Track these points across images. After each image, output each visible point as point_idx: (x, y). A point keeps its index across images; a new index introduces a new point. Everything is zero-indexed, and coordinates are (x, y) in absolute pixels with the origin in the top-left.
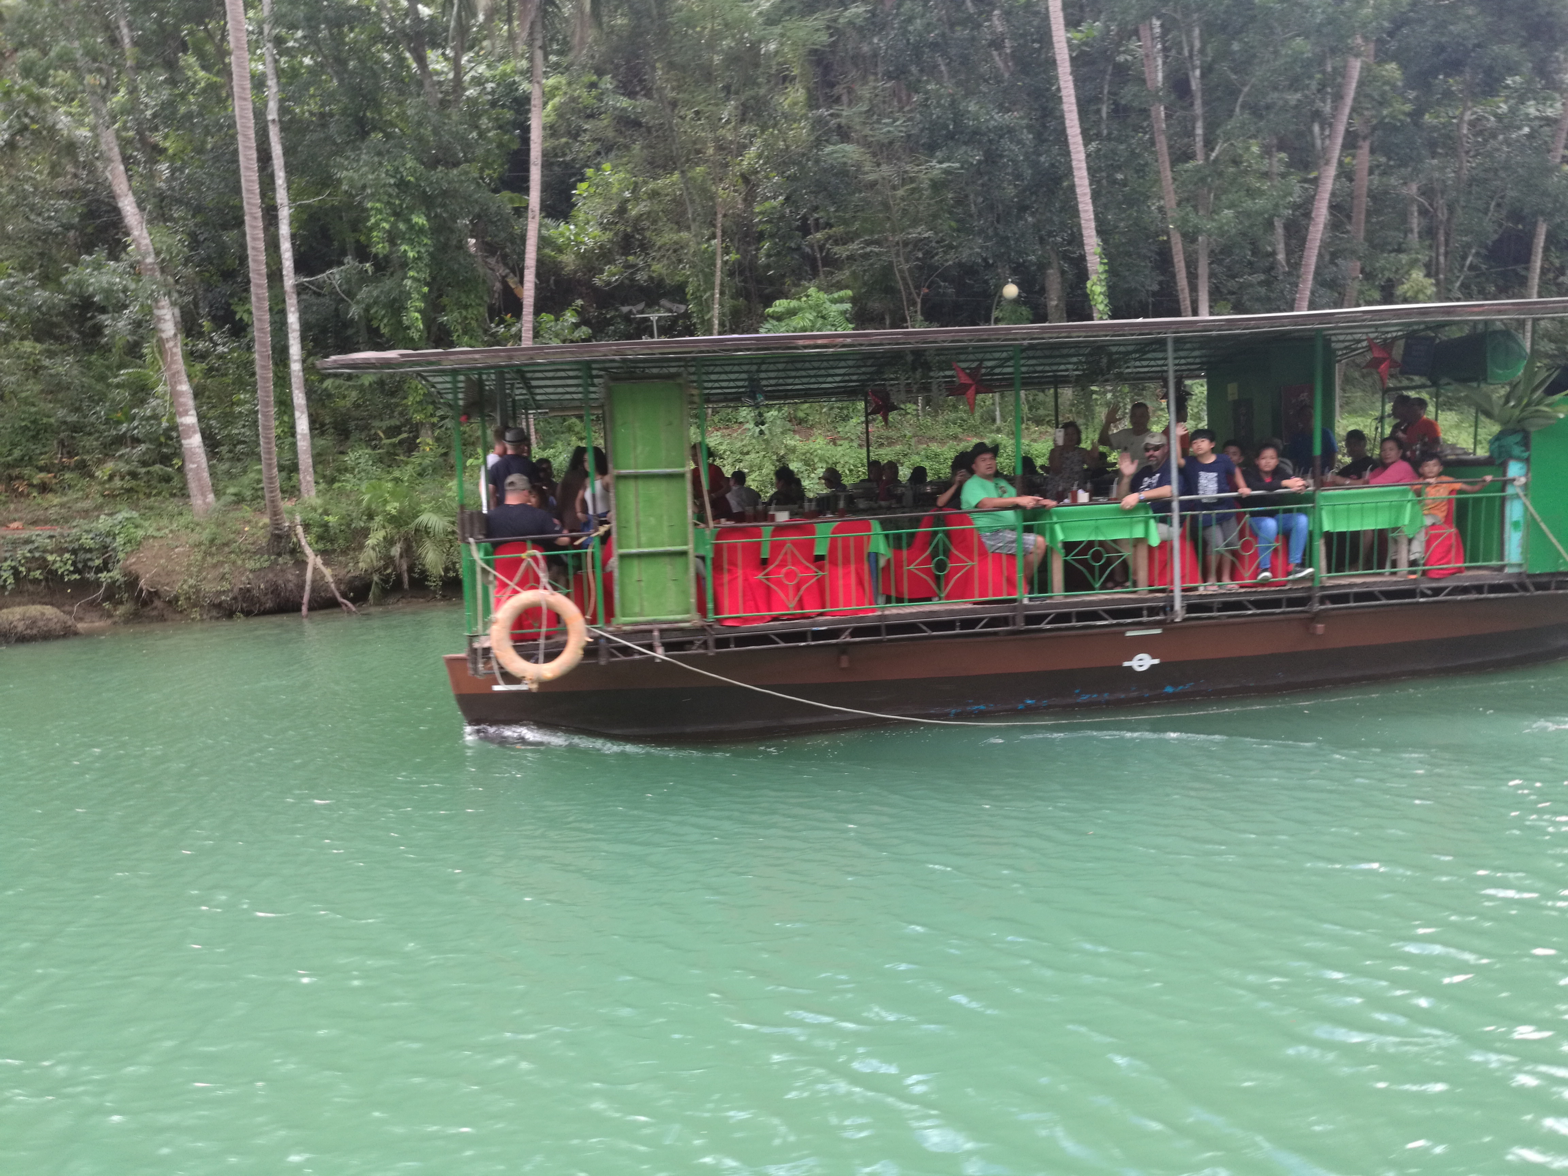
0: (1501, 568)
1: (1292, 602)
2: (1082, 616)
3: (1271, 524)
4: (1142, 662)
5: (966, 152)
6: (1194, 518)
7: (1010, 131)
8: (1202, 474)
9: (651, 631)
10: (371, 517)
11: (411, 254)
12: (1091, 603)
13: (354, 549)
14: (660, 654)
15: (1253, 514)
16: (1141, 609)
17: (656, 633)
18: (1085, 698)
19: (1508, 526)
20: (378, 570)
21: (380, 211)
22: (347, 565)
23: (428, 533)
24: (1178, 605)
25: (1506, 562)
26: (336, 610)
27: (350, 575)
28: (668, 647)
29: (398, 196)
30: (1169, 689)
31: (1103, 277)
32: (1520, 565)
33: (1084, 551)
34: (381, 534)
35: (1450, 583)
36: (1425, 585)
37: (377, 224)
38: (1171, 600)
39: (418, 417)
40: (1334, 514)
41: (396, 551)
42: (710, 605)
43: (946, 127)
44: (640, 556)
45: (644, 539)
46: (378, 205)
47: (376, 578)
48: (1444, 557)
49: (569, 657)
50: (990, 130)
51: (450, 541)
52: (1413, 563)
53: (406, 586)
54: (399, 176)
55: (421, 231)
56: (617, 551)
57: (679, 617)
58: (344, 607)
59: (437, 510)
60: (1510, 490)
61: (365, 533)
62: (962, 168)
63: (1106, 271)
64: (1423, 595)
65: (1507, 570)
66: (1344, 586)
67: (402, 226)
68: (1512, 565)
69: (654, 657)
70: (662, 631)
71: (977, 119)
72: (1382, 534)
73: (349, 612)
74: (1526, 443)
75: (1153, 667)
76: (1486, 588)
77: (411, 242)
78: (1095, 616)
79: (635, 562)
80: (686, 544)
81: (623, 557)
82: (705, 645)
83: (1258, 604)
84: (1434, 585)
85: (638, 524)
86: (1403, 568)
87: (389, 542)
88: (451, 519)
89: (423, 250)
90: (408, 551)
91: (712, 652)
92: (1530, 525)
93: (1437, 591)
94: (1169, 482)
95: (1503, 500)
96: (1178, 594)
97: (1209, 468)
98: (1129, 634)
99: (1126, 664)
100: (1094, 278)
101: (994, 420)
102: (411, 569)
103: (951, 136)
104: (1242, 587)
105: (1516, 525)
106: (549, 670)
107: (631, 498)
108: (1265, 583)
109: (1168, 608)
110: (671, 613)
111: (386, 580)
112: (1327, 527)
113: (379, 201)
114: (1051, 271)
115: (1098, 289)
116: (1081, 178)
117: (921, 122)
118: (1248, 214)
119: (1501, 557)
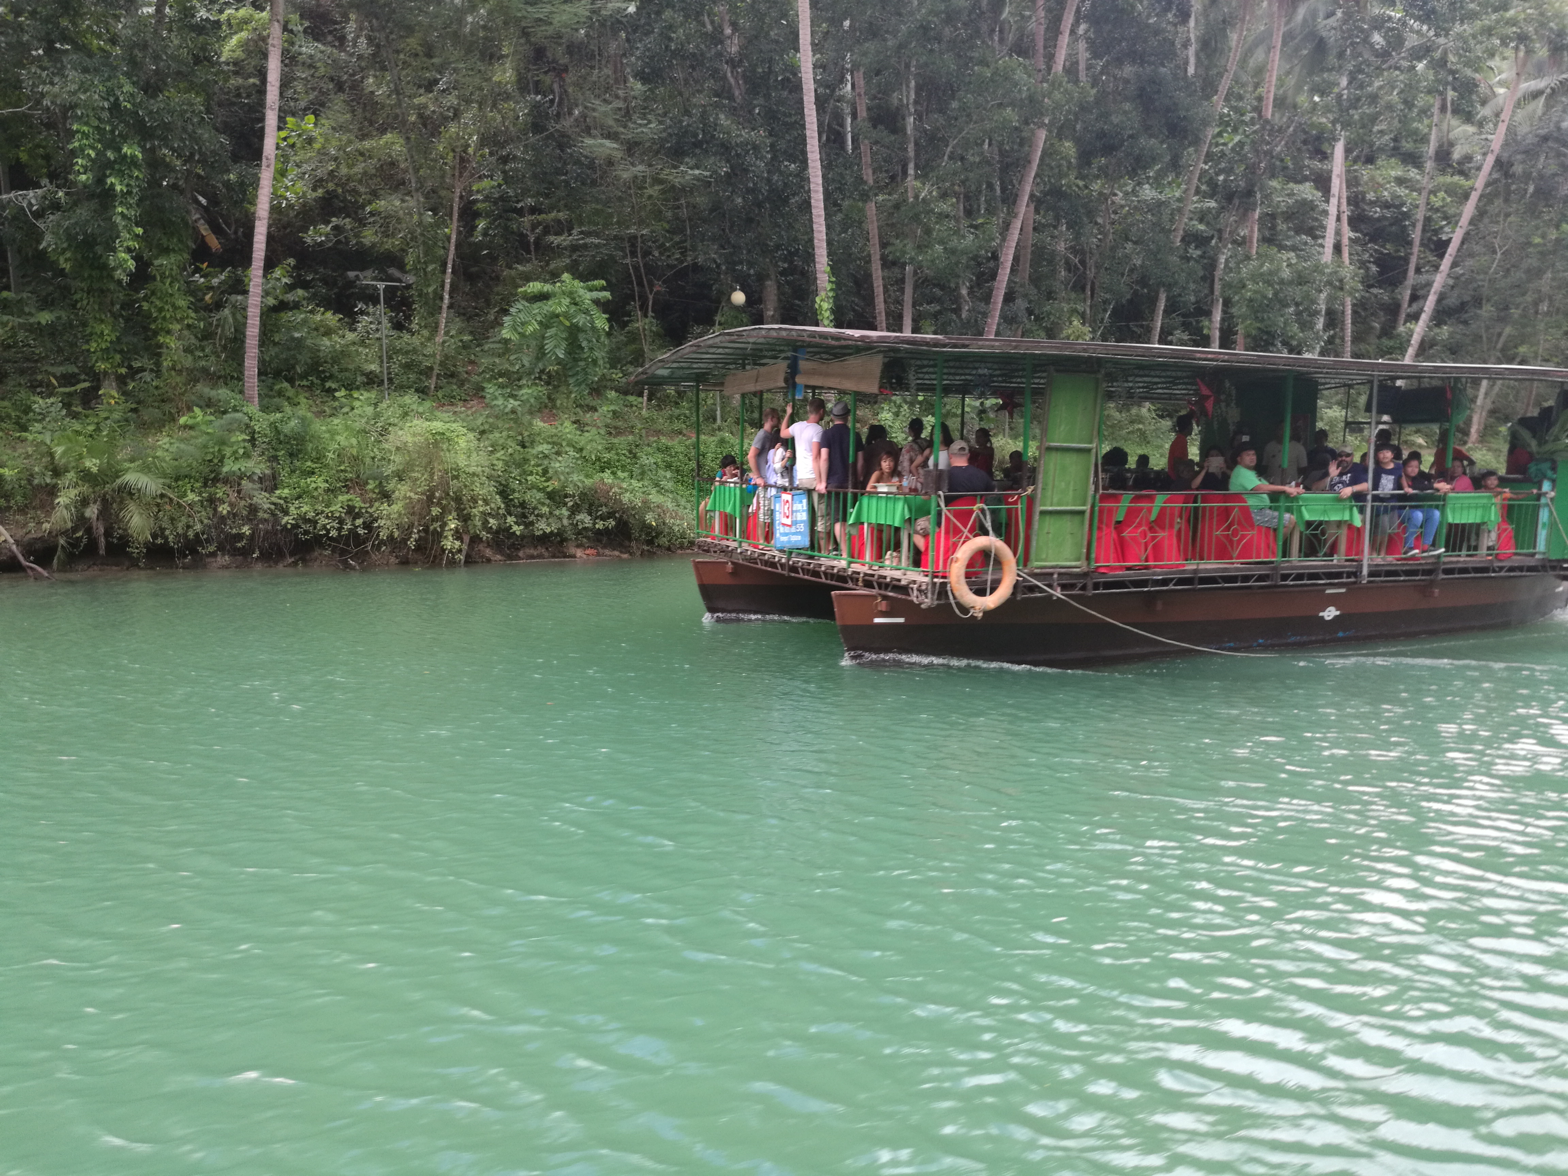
0: (1533, 555)
1: (1426, 573)
3: (1419, 515)
4: (1330, 613)
5: (714, 163)
6: (1378, 508)
7: (755, 148)
8: (1383, 475)
9: (1052, 574)
10: (57, 472)
11: (118, 188)
13: (34, 508)
14: (1058, 593)
15: (1411, 507)
16: (1342, 573)
17: (1055, 576)
18: (1293, 639)
19: (1540, 526)
20: (64, 533)
21: (86, 136)
22: (25, 525)
23: (131, 494)
24: (1365, 571)
25: (1537, 550)
26: (22, 574)
27: (30, 536)
28: (1064, 587)
29: (109, 122)
30: (1340, 634)
31: (831, 294)
32: (1544, 553)
33: (1316, 529)
34: (73, 493)
35: (1508, 564)
36: (1497, 564)
37: (82, 149)
38: (1360, 567)
39: (102, 366)
40: (1454, 511)
41: (92, 512)
42: (1093, 556)
43: (696, 135)
44: (1051, 513)
45: (1055, 500)
46: (86, 129)
47: (62, 541)
48: (1505, 546)
49: (1003, 592)
50: (737, 145)
51: (158, 505)
52: (1489, 548)
53: (102, 552)
54: (112, 99)
55: (133, 162)
56: (1039, 508)
57: (1074, 564)
58: (29, 571)
59: (146, 469)
60: (1543, 500)
61: (52, 491)
62: (711, 177)
63: (832, 290)
64: (1494, 571)
65: (1537, 556)
66: (1452, 562)
67: (110, 155)
68: (1539, 553)
69: (1052, 595)
70: (1060, 574)
71: (729, 133)
72: (1478, 526)
73: (38, 578)
74: (1554, 469)
75: (1336, 617)
76: (1525, 568)
77: (120, 174)
78: (1310, 577)
79: (1048, 518)
80: (1084, 505)
81: (1043, 513)
82: (1084, 588)
83: (1408, 573)
84: (1500, 564)
85: (1053, 487)
86: (1483, 551)
87: (84, 502)
88: (168, 481)
89: (132, 183)
90: (104, 513)
91: (1091, 592)
92: (1552, 525)
93: (1501, 569)
94: (1366, 481)
95: (1539, 507)
96: (1365, 563)
97: (1389, 472)
98: (1328, 591)
99: (1321, 614)
100: (823, 294)
101: (715, 420)
102: (108, 533)
103: (697, 144)
104: (1398, 560)
105: (1544, 524)
106: (992, 601)
107: (1052, 466)
108: (1413, 558)
109: (1356, 574)
110: (1067, 560)
111: (74, 544)
112: (1450, 520)
113: (87, 124)
114: (769, 283)
115: (825, 306)
116: (817, 200)
117: (670, 127)
118: (953, 252)
119: (1535, 547)
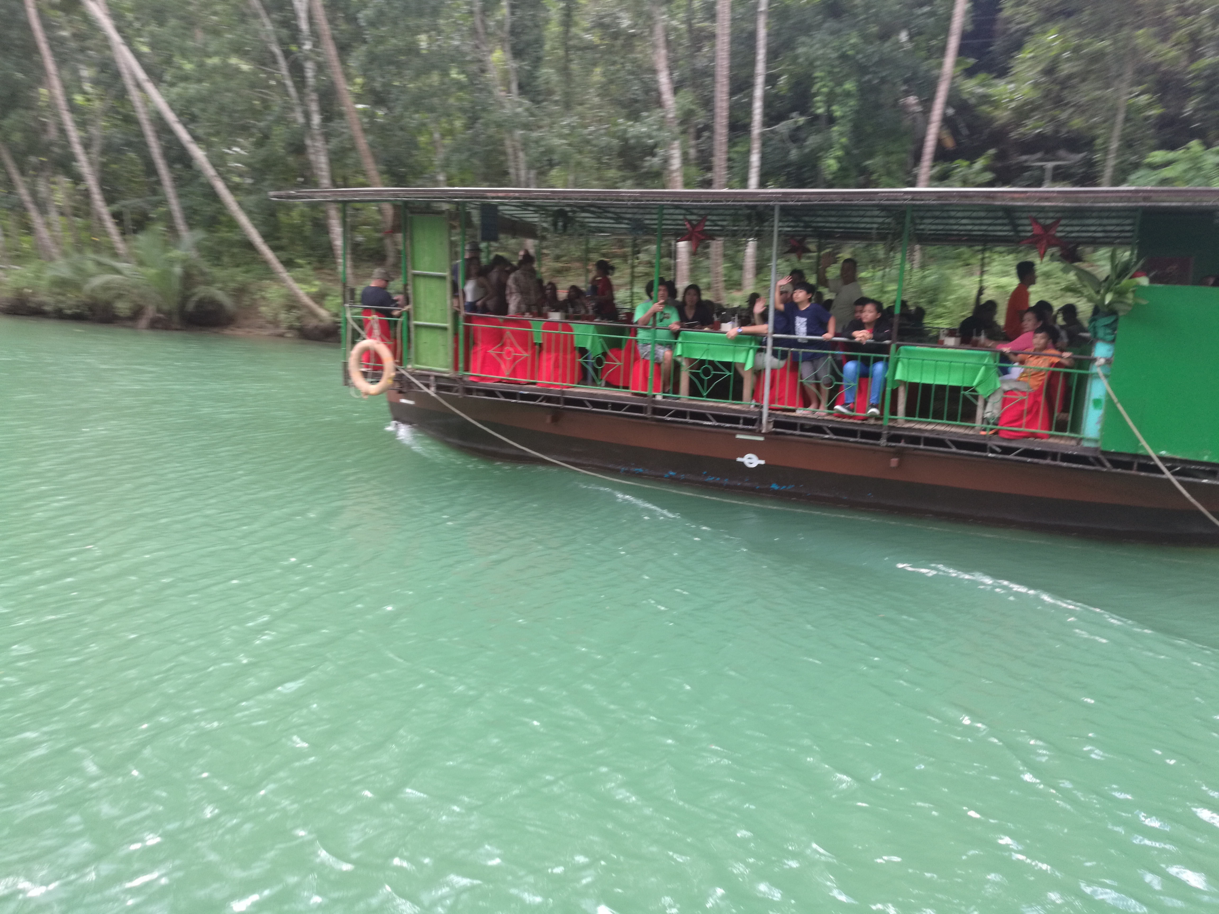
0: (1079, 441)
1: (866, 435)
2: (694, 416)
4: (751, 461)
8: (797, 318)
9: (429, 376)
12: (701, 407)
15: (835, 357)
16: (738, 418)
17: (432, 378)
19: (1088, 403)
24: (764, 419)
25: (1083, 435)
28: (439, 388)
30: (775, 486)
32: (1096, 441)
33: (697, 367)
35: (1022, 445)
36: (995, 442)
40: (911, 366)
42: (462, 366)
44: (423, 326)
45: (426, 316)
49: (385, 382)
56: (414, 322)
57: (443, 370)
60: (1093, 369)
64: (993, 451)
65: (1084, 444)
68: (1089, 440)
69: (429, 394)
70: (436, 377)
74: (1114, 326)
75: (760, 466)
76: (1059, 456)
78: (704, 417)
79: (421, 331)
80: (446, 323)
81: (417, 326)
82: (458, 391)
83: (835, 431)
84: (1005, 444)
91: (460, 396)
92: (1109, 406)
93: (1007, 450)
94: (768, 322)
95: (1086, 378)
96: (765, 411)
97: (802, 314)
98: (739, 436)
99: (739, 459)
105: (1097, 403)
107: (421, 289)
108: (841, 415)
109: (759, 421)
110: (439, 366)
119: (1078, 431)
